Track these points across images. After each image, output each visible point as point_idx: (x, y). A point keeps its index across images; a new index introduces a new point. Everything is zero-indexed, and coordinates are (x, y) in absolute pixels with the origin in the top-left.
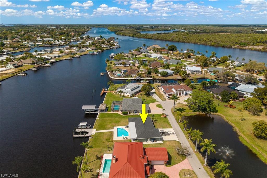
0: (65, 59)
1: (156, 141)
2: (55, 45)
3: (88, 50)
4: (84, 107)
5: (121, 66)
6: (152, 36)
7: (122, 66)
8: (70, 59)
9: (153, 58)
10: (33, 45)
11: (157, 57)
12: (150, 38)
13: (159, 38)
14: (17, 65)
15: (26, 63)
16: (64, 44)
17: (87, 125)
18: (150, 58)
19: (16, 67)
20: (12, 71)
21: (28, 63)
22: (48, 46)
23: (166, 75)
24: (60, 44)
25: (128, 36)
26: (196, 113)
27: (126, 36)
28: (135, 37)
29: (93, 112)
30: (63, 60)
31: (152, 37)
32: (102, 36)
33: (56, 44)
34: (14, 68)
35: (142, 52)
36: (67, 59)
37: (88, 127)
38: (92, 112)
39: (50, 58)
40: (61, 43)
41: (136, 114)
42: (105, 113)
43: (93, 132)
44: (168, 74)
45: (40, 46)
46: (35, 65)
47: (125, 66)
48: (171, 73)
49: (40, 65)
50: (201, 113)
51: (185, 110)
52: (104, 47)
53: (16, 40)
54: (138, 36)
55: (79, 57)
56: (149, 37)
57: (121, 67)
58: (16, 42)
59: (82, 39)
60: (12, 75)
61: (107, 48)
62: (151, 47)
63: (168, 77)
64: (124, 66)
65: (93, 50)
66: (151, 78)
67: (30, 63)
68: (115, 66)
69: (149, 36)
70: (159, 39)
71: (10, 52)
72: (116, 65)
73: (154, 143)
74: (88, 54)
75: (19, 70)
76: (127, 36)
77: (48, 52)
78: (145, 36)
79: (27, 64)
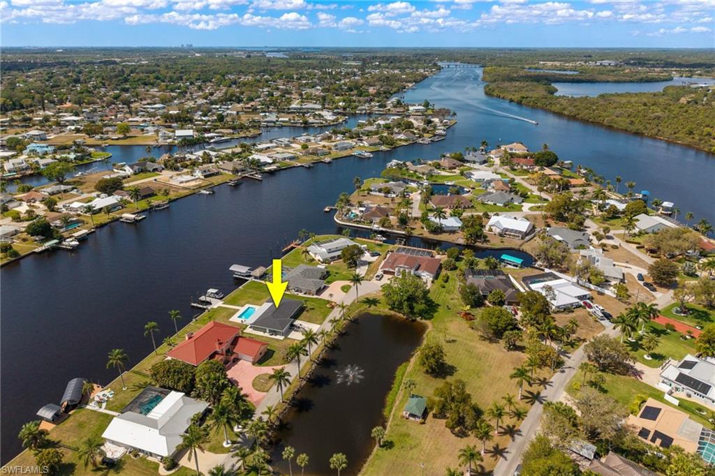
0: (299, 165)
1: (276, 335)
2: (313, 123)
3: (361, 144)
5: (380, 194)
7: (382, 195)
9: (475, 181)
10: (274, 122)
14: (209, 173)
15: (225, 169)
16: (332, 123)
17: (217, 293)
18: (468, 180)
19: (206, 176)
20: (198, 183)
21: (229, 171)
22: (299, 125)
23: (438, 230)
24: (324, 122)
29: (244, 278)
30: (295, 167)
32: (428, 104)
34: (203, 177)
36: (302, 166)
37: (217, 297)
38: (242, 276)
39: (270, 161)
40: (326, 120)
41: (296, 293)
42: (257, 282)
43: (217, 304)
44: (445, 229)
45: (283, 124)
46: (240, 174)
47: (387, 197)
48: (452, 227)
49: (247, 175)
50: (400, 315)
51: (378, 304)
52: (403, 138)
53: (252, 106)
55: (329, 163)
57: (378, 196)
58: (251, 110)
59: (381, 109)
60: (193, 192)
61: (406, 141)
62: (504, 149)
63: (439, 236)
64: (384, 197)
65: (370, 145)
66: (404, 232)
67: (231, 171)
68: (368, 193)
71: (223, 138)
72: (371, 193)
73: (273, 337)
74: (352, 156)
75: (209, 183)
79: (227, 172)
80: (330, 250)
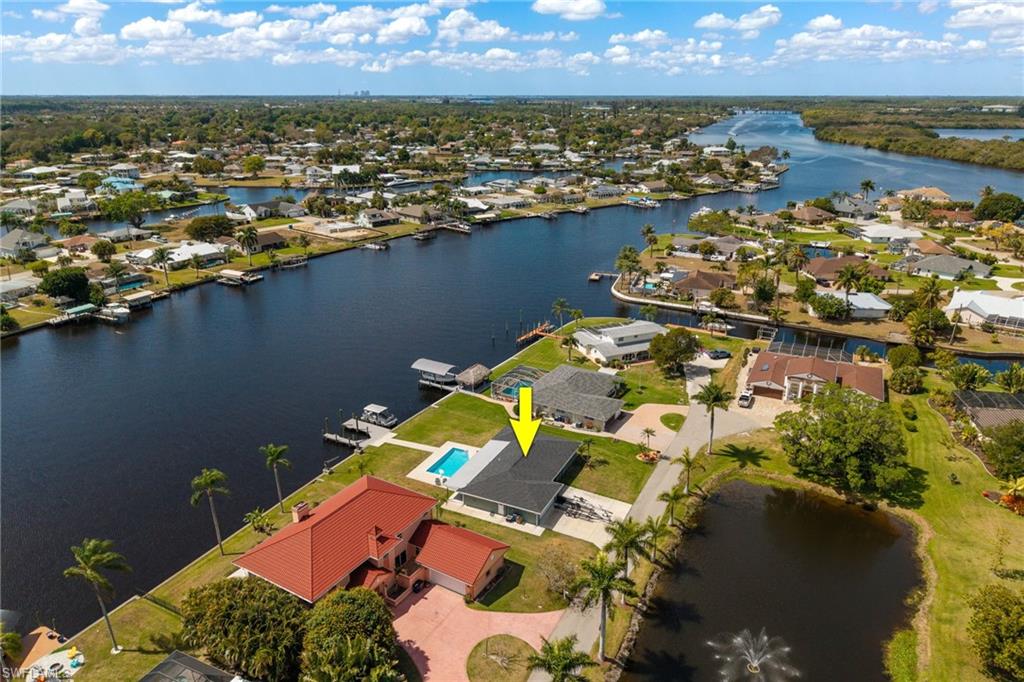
0: (533, 214)
1: (523, 522)
2: (549, 166)
3: (636, 190)
4: (421, 365)
5: (693, 255)
6: (971, 148)
7: (698, 256)
8: (547, 216)
9: (870, 241)
10: (486, 164)
11: (889, 239)
12: (956, 158)
13: (1003, 161)
14: (380, 219)
15: (409, 216)
16: (579, 167)
17: (382, 415)
18: (857, 239)
19: (376, 225)
20: (361, 233)
21: (414, 217)
22: (527, 168)
23: (842, 314)
24: (567, 165)
25: (861, 145)
26: (806, 484)
27: (853, 144)
28: (892, 150)
29: (439, 386)
30: (525, 217)
31: (973, 153)
32: (735, 144)
33: (554, 166)
34: (371, 226)
35: (837, 213)
36: (538, 217)
37: (383, 422)
38: (438, 383)
39: (485, 207)
40: (570, 162)
41: (559, 424)
42: (470, 396)
43: (381, 437)
44: (855, 315)
45: (502, 168)
46: (433, 223)
47: (709, 260)
48: (872, 309)
49: (445, 226)
50: (829, 491)
51: (762, 462)
52: (706, 183)
53: (452, 146)
54: (906, 149)
55: (584, 213)
56: (959, 153)
57: (693, 259)
58: (450, 153)
59: (657, 151)
60: (351, 245)
61: (713, 187)
62: (903, 197)
63: (845, 327)
64: (704, 259)
65: (652, 191)
66: (766, 318)
67: (419, 218)
68: (670, 254)
69: (959, 149)
70: (1005, 163)
71: (406, 181)
72: (674, 253)
73: (515, 526)
74: (622, 205)
75: (380, 234)
76: (857, 145)
77: (503, 190)
78: (936, 151)
79: (412, 220)
80: (621, 339)
